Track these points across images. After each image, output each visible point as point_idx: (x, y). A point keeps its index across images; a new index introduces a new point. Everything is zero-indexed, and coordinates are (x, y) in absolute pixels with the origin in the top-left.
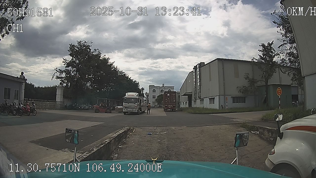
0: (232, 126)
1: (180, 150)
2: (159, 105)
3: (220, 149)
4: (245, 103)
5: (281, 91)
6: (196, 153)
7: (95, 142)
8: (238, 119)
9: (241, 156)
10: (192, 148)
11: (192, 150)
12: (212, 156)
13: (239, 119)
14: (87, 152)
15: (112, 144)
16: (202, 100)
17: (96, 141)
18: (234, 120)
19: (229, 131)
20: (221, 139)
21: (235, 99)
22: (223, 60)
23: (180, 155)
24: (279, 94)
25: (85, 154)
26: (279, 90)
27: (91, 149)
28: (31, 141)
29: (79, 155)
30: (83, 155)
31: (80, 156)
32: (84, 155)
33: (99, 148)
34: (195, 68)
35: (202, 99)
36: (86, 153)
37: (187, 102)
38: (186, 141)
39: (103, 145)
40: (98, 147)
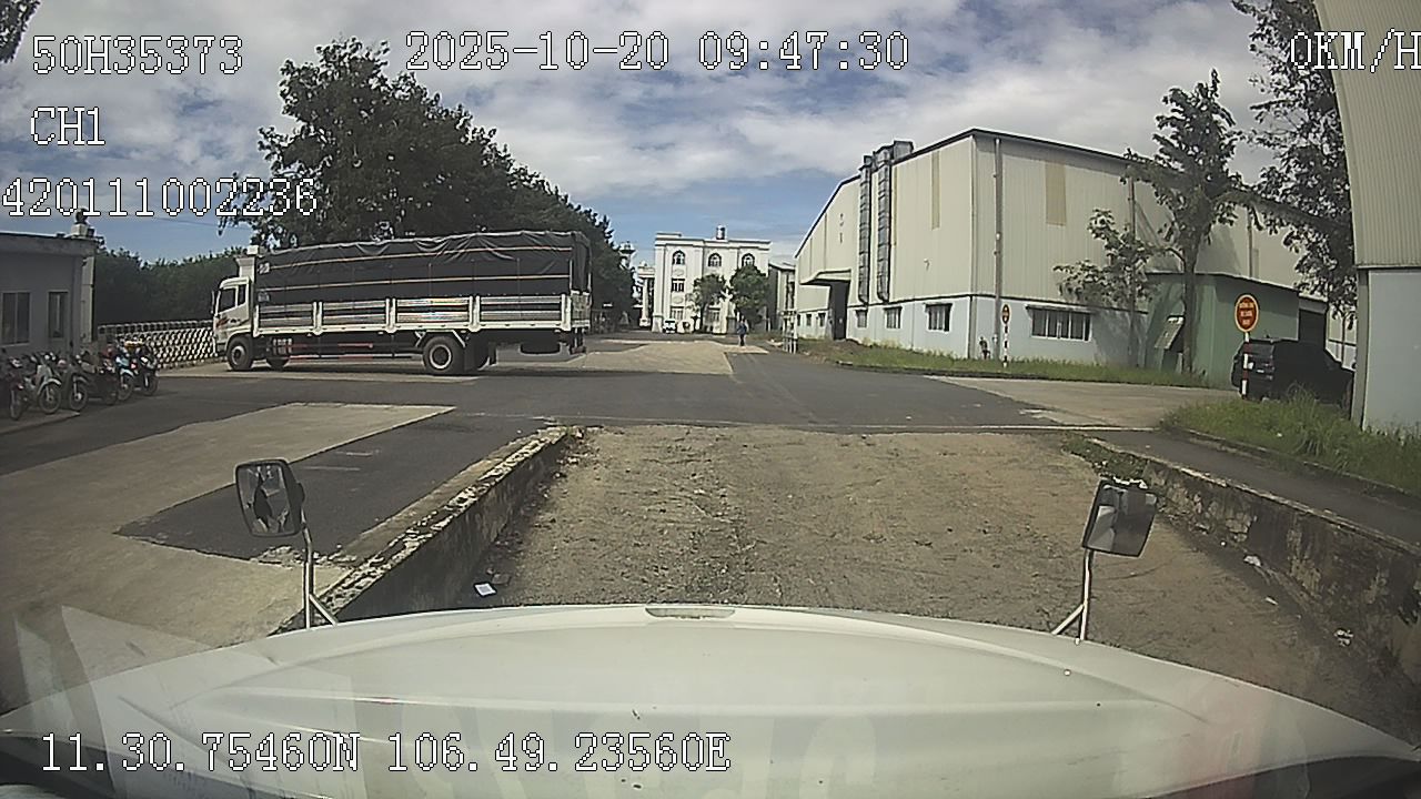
0: (1028, 442)
1: (793, 541)
2: (698, 321)
3: (973, 548)
4: (1086, 339)
5: (1255, 314)
6: (867, 559)
7: (413, 506)
8: (1053, 410)
9: (1064, 588)
10: (848, 534)
11: (846, 544)
12: (937, 577)
13: (1057, 414)
14: (373, 560)
15: (487, 512)
16: (894, 310)
17: (413, 503)
18: (1039, 417)
19: (1015, 464)
20: (976, 501)
21: (1045, 319)
22: (998, 141)
23: (795, 565)
24: (1246, 322)
25: (366, 572)
26: (1246, 305)
27: (391, 544)
28: (121, 530)
29: (341, 578)
30: (360, 574)
31: (343, 581)
32: (364, 576)
33: (430, 535)
34: (870, 165)
35: (893, 303)
36: (371, 565)
37: (824, 314)
38: (823, 497)
39: (448, 520)
40: (423, 530)
